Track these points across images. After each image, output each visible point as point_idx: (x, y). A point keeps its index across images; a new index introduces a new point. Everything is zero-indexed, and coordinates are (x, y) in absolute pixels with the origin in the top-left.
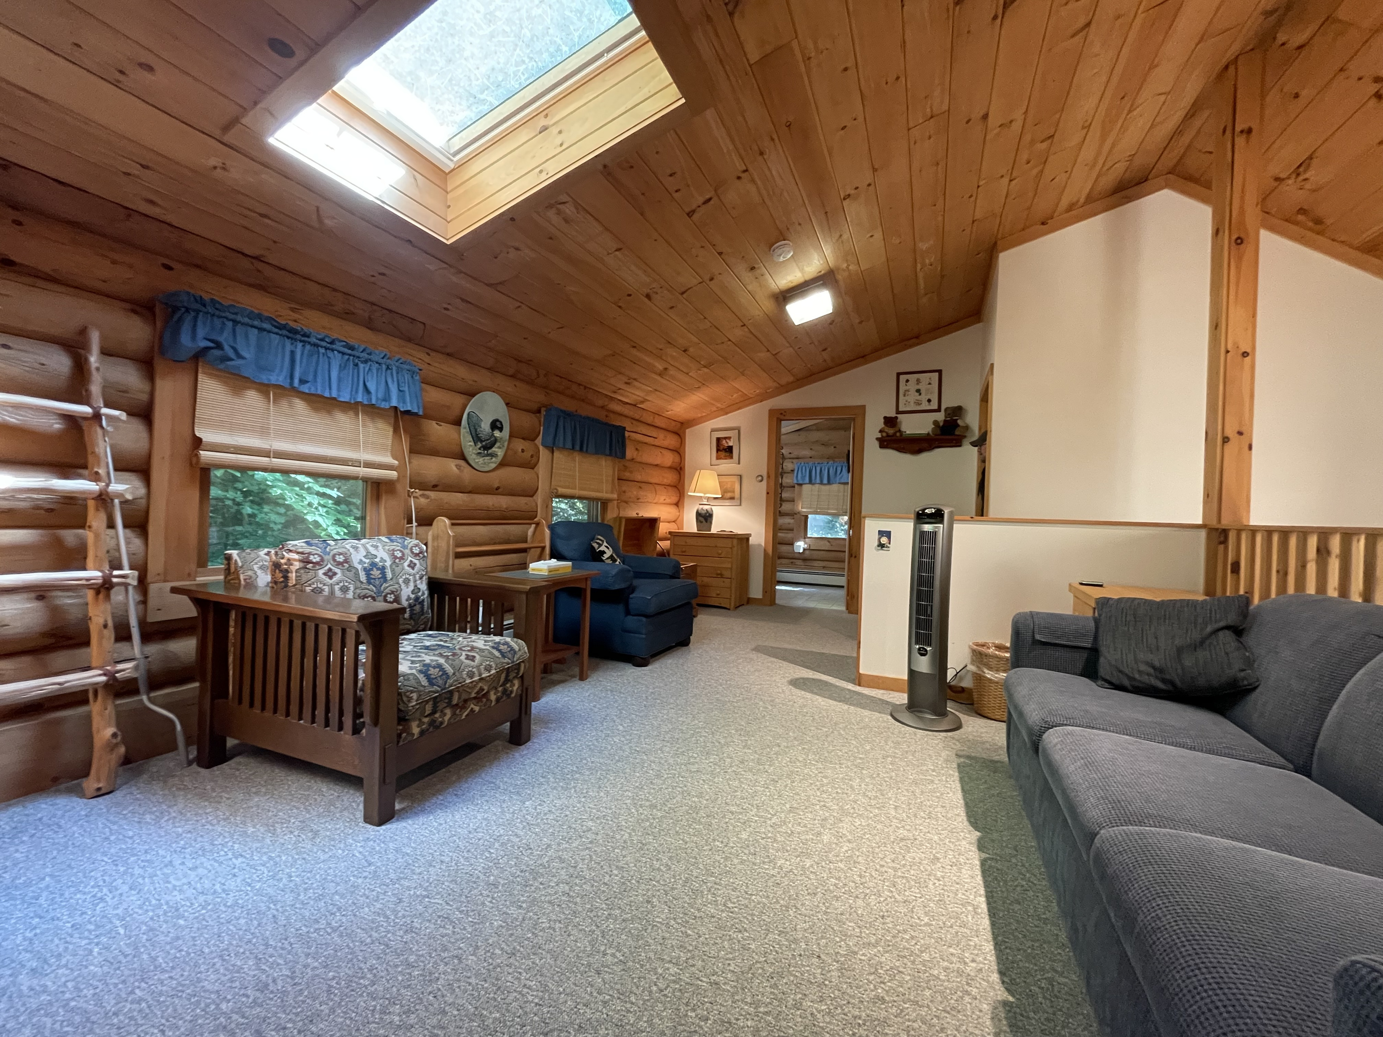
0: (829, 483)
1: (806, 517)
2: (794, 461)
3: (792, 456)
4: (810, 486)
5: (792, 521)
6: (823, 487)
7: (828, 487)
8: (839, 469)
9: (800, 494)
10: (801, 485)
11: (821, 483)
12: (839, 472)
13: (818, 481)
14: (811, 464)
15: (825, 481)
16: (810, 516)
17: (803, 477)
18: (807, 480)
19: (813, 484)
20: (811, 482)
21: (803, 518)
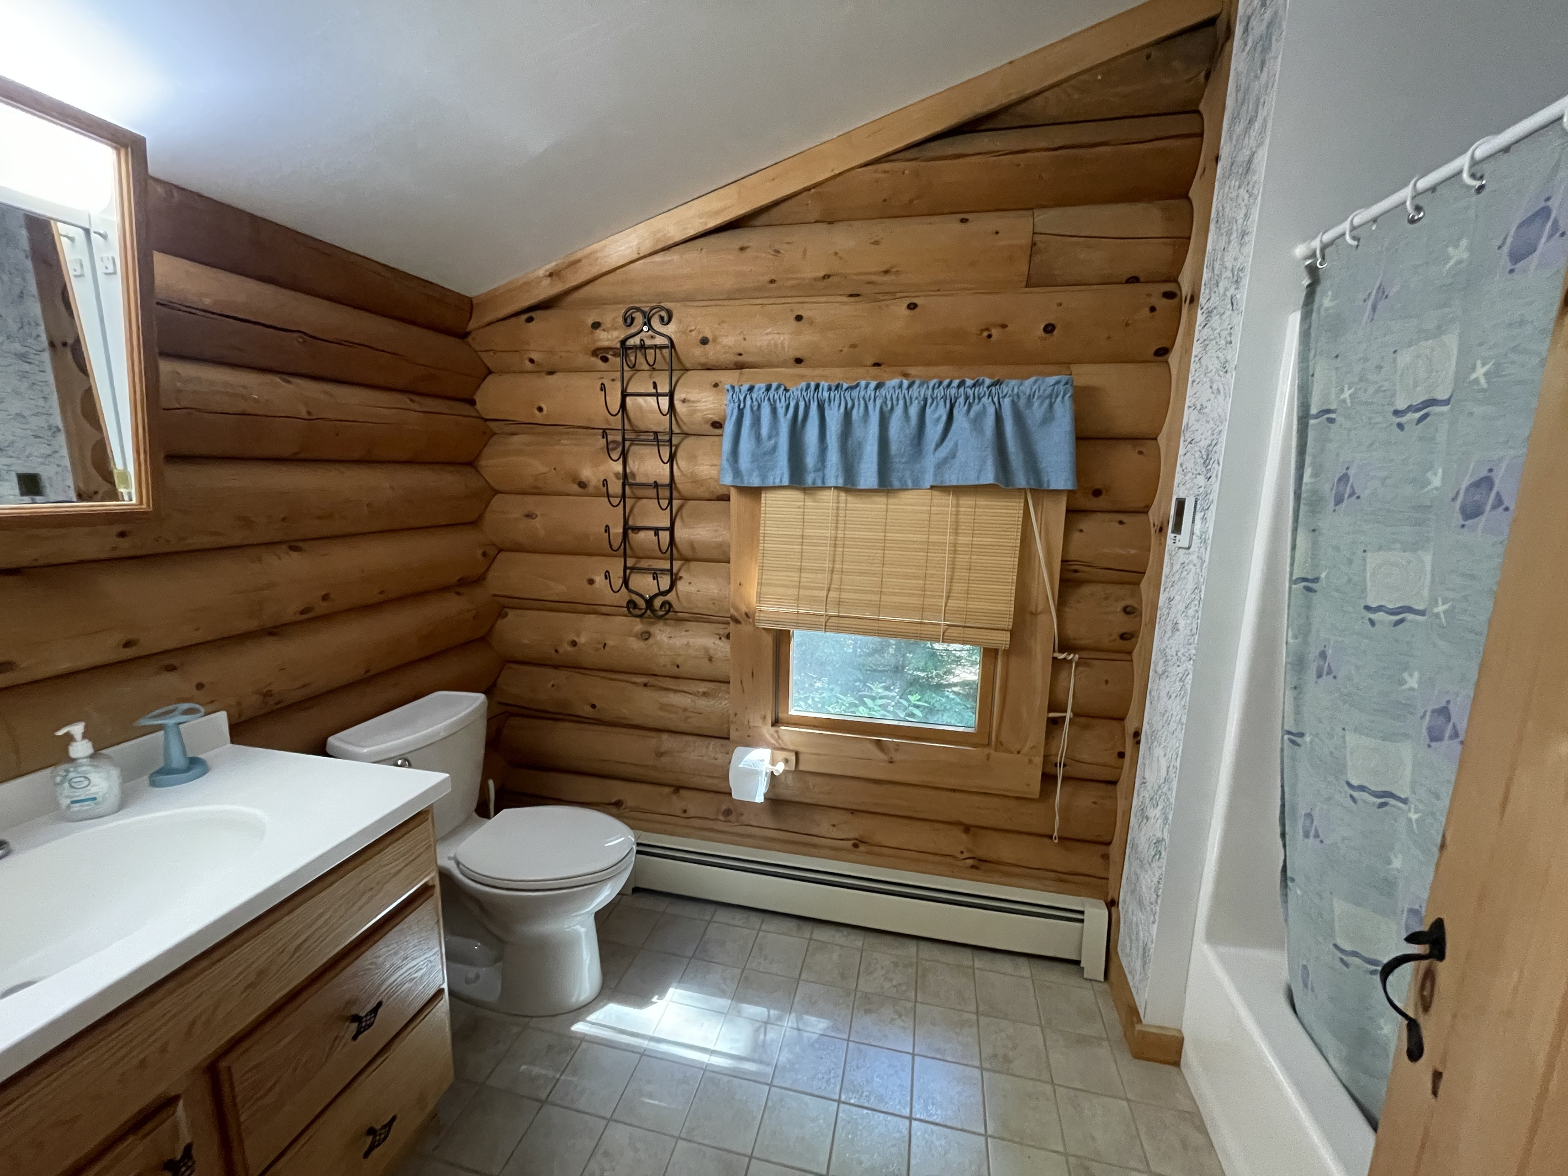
0: (885, 486)
1: (781, 639)
2: (728, 378)
3: (712, 353)
4: (796, 495)
5: (722, 648)
6: (854, 504)
7: (879, 502)
8: (937, 414)
9: (752, 532)
10: (754, 493)
11: (849, 486)
12: (933, 432)
13: (834, 474)
14: (795, 391)
15: (868, 475)
16: (798, 637)
17: (764, 457)
18: (781, 472)
19: (808, 490)
20: (797, 479)
21: (768, 640)
